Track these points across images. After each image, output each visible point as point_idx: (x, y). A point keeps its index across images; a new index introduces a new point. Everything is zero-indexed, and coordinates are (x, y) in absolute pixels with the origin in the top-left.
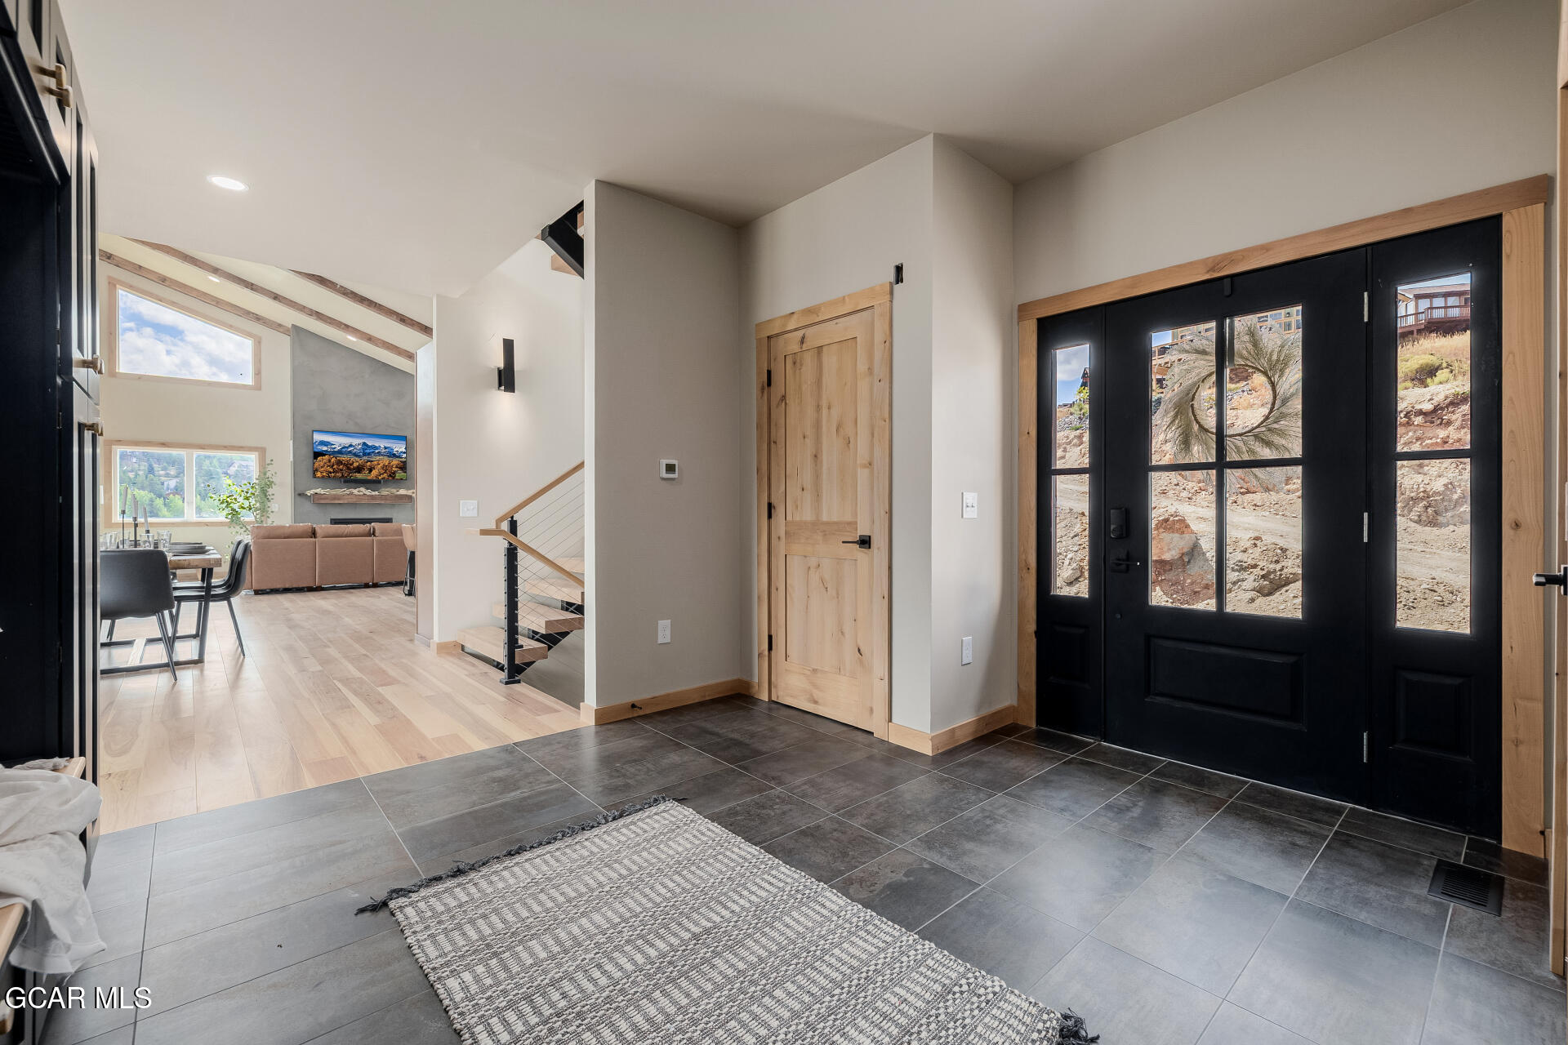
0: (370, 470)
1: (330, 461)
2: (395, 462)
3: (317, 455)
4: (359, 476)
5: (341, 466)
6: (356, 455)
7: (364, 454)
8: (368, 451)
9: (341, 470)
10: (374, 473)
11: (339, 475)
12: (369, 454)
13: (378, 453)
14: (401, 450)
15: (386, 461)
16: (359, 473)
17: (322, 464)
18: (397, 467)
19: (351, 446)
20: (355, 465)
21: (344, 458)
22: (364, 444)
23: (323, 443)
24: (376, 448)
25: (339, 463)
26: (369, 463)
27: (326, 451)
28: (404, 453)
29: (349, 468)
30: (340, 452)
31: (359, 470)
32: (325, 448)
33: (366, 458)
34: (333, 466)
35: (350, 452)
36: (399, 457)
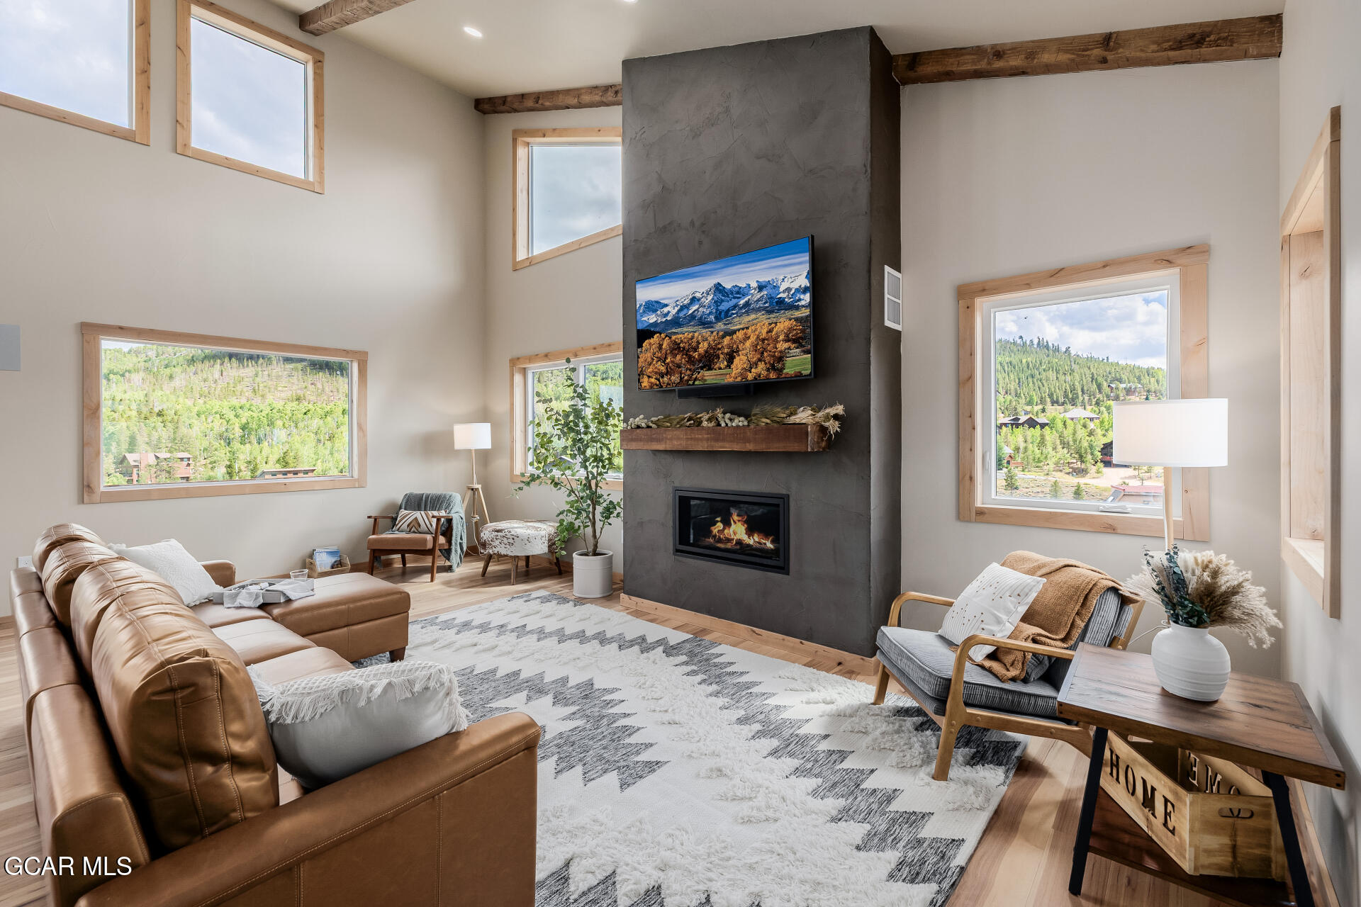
0: (730, 359)
1: (660, 347)
2: (784, 323)
3: (644, 335)
4: (710, 377)
5: (679, 357)
6: (704, 323)
7: (718, 319)
8: (724, 306)
9: (679, 366)
10: (740, 362)
11: (675, 378)
12: (727, 313)
13: (747, 304)
14: (795, 285)
15: (759, 324)
16: (710, 369)
17: (649, 355)
18: (787, 340)
19: (694, 300)
20: (703, 347)
21: (683, 334)
22: (718, 288)
23: (652, 306)
24: (739, 292)
25: (676, 348)
26: (727, 340)
27: (655, 324)
28: (805, 290)
29: (691, 360)
30: (676, 322)
31: (708, 361)
32: (652, 318)
33: (720, 326)
34: (666, 358)
35: (693, 316)
36: (793, 307)
